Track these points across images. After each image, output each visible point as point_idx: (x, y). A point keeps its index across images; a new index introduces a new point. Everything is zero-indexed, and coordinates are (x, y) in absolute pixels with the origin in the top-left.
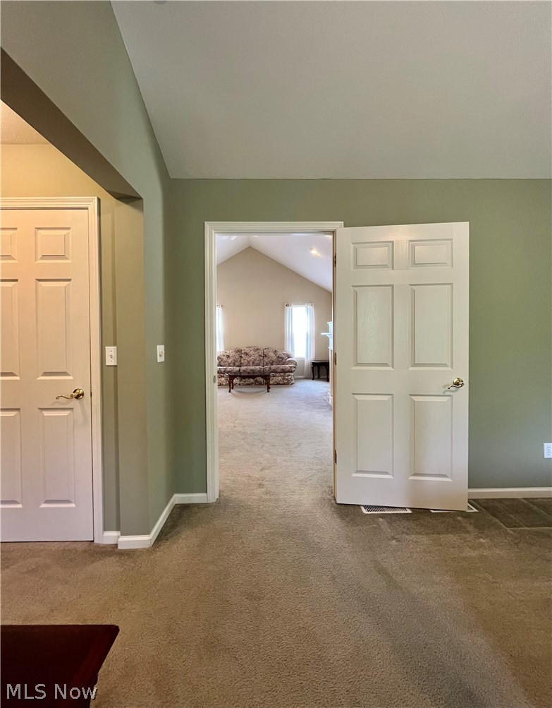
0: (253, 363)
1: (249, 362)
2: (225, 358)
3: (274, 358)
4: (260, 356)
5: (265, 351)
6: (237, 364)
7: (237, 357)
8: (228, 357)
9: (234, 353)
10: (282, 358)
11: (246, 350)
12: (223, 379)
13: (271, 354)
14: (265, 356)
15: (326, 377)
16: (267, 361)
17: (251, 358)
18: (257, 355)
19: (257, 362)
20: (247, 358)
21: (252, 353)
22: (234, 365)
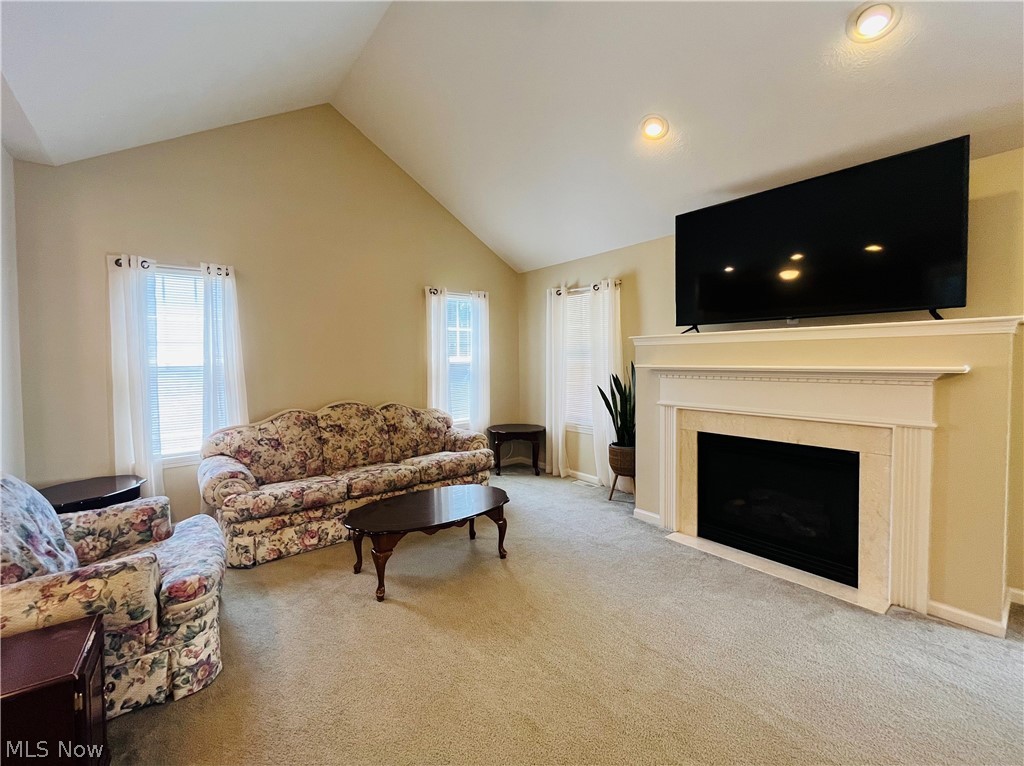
0: (366, 454)
1: (351, 454)
2: (264, 451)
3: (418, 433)
4: (381, 430)
5: (387, 415)
6: (313, 464)
7: (311, 441)
8: (277, 444)
9: (296, 431)
10: (436, 430)
11: (335, 414)
12: (289, 533)
13: (408, 422)
14: (394, 429)
15: (530, 461)
16: (401, 442)
17: (356, 440)
18: (371, 430)
19: (375, 451)
20: (343, 440)
21: (355, 423)
22: (307, 472)
